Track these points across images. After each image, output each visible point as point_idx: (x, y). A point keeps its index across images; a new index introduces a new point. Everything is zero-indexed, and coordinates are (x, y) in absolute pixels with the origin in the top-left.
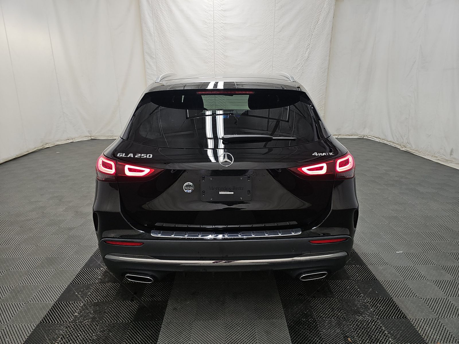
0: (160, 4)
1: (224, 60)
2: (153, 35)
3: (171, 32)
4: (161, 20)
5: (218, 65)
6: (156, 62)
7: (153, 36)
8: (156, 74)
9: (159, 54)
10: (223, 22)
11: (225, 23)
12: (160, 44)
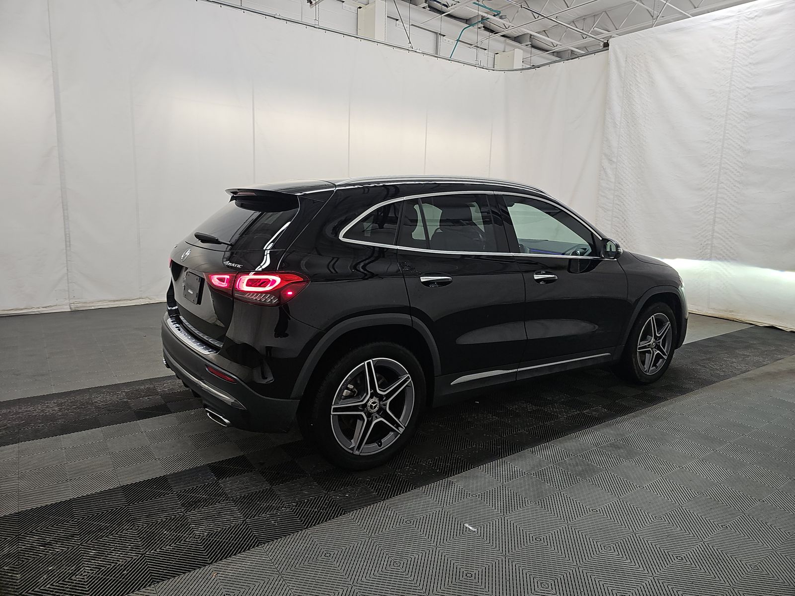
0: (637, 74)
1: (742, 158)
2: (619, 125)
3: (647, 118)
4: (634, 101)
5: (728, 169)
6: (616, 168)
7: (618, 127)
8: (613, 188)
9: (623, 155)
10: (747, 85)
11: (754, 88)
12: (627, 138)
